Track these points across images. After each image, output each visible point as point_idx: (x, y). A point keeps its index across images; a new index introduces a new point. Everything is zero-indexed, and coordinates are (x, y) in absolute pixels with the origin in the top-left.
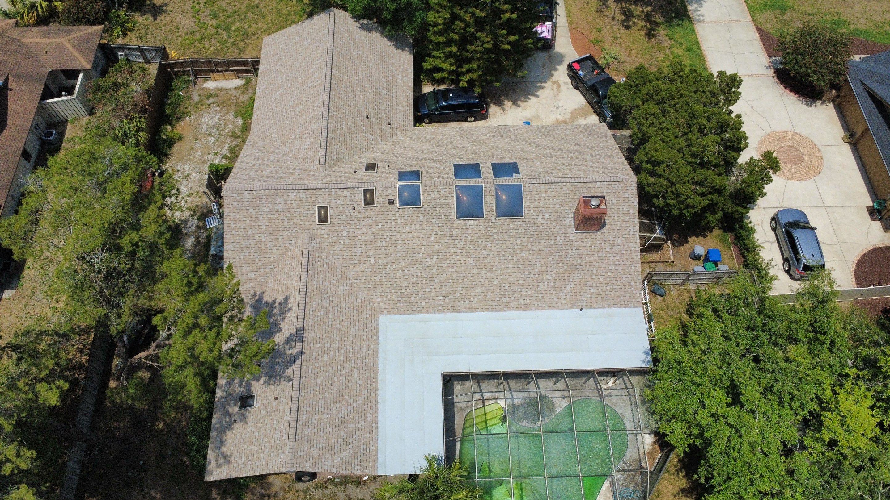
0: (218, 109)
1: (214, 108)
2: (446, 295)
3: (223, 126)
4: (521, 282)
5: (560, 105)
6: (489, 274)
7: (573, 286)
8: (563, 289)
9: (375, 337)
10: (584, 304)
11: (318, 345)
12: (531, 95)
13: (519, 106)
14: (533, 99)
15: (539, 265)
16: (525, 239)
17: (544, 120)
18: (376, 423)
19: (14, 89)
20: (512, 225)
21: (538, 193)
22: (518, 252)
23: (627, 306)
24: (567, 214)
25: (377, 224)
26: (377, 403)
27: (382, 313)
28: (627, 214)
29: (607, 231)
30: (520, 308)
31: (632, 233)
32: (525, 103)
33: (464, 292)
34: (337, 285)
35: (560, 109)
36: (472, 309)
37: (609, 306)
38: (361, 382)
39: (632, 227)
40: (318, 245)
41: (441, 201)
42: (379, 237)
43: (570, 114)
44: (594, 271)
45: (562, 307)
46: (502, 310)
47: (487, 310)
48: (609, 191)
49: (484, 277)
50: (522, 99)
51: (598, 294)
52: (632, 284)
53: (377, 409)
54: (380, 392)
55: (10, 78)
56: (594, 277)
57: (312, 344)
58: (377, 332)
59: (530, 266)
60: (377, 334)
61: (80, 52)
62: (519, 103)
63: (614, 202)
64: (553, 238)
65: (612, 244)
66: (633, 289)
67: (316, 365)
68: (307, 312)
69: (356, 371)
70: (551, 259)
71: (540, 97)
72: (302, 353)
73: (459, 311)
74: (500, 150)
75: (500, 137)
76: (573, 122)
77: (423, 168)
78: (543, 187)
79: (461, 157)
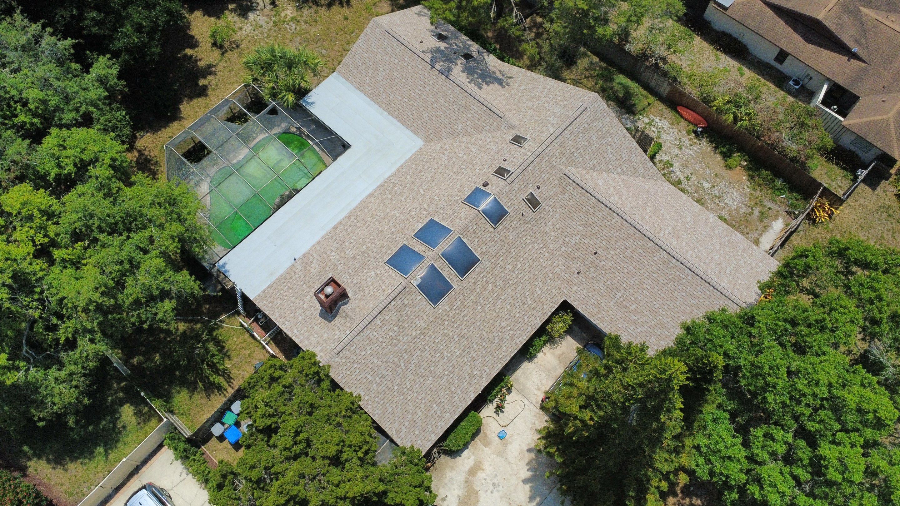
0: (741, 211)
1: (744, 209)
2: (394, 185)
3: (717, 202)
4: (351, 235)
5: (495, 493)
6: (377, 217)
7: (313, 265)
8: (319, 258)
9: (412, 128)
10: (296, 264)
11: (432, 81)
12: (532, 476)
13: (529, 450)
14: (526, 474)
15: (347, 252)
16: (372, 255)
17: (492, 456)
18: (362, 91)
19: (849, 63)
20: (389, 252)
21: (390, 284)
22: (369, 245)
23: (264, 291)
24: (355, 295)
25: (480, 169)
26: (373, 100)
27: (424, 146)
28: (308, 338)
29: (315, 313)
30: (340, 223)
31: (295, 331)
32: (527, 460)
33: (384, 197)
34: (464, 124)
35: (491, 487)
36: (371, 195)
37: (277, 279)
38: (391, 97)
39: (298, 333)
40: (502, 128)
41: (453, 217)
42: (471, 166)
43: (477, 489)
44: (304, 286)
45: (311, 250)
46: (350, 212)
47: (360, 204)
48: (336, 337)
49: (379, 214)
50: (534, 463)
51: (291, 278)
52: (270, 305)
53: (369, 97)
54: (377, 106)
55: (864, 65)
56: (302, 283)
57: (434, 77)
58: (415, 133)
59: (354, 246)
60: (413, 131)
61: (867, 124)
62: (533, 455)
63: (325, 335)
64: (352, 273)
65: (304, 311)
66: (267, 303)
67: (420, 72)
68: (458, 88)
69: (400, 98)
70: (342, 262)
71: (521, 483)
72: (433, 67)
73: (378, 187)
74: (465, 319)
75: (484, 344)
76: (467, 481)
77: (497, 235)
78: (390, 291)
79: (485, 279)
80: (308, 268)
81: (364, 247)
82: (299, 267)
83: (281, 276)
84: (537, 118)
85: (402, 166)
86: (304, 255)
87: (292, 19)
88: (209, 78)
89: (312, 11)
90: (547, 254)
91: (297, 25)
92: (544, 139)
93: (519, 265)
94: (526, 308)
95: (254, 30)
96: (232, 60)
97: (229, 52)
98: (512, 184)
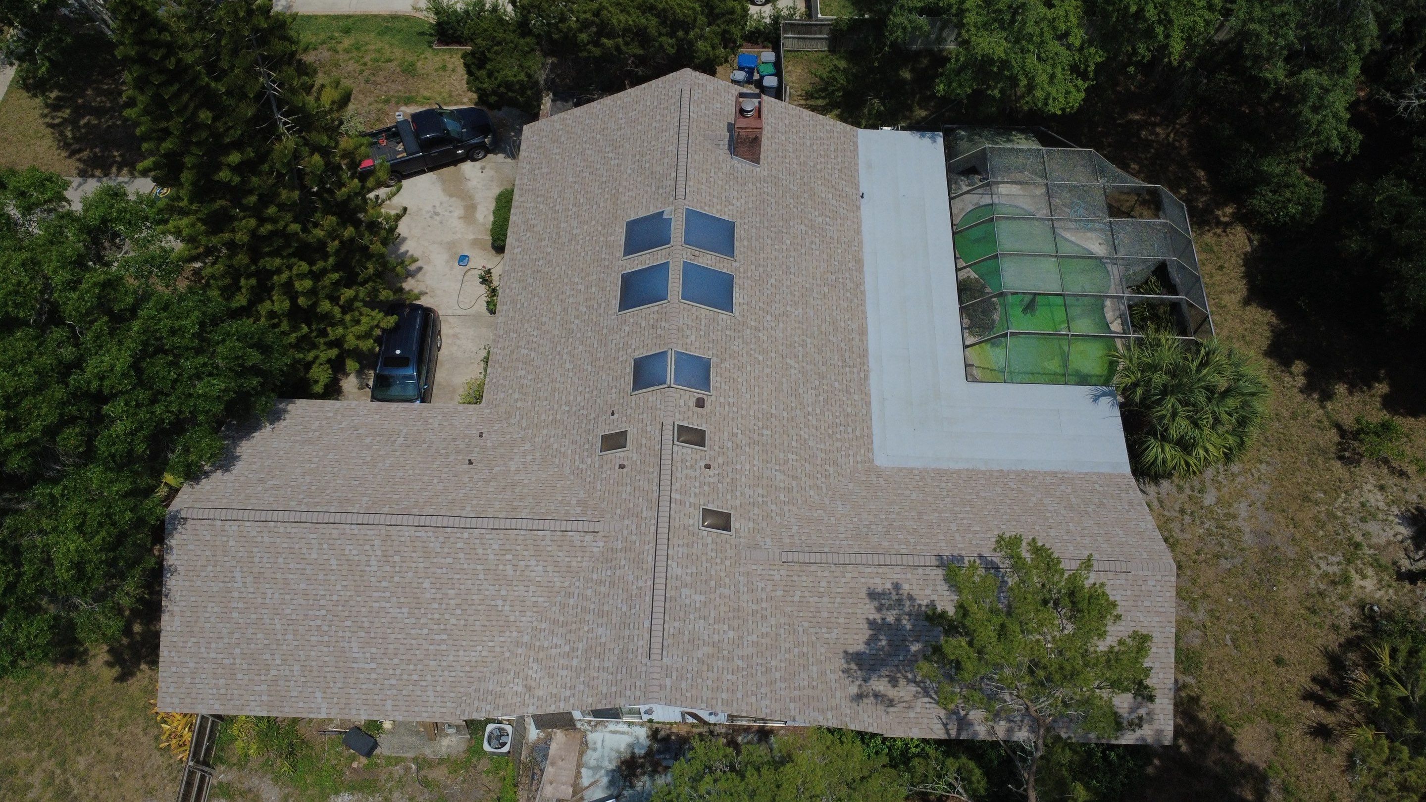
2: (844, 361)
6: (815, 295)
8: (834, 209)
9: (917, 472)
10: (855, 191)
11: (958, 539)
13: (420, 269)
16: (766, 232)
17: (459, 236)
18: (1055, 473)
20: (745, 243)
21: (700, 193)
22: (784, 247)
23: (856, 145)
24: (733, 168)
25: (734, 435)
26: (1024, 472)
27: (871, 461)
32: (416, 259)
33: (840, 336)
35: (438, 210)
36: (863, 332)
37: (857, 164)
38: (998, 489)
41: (702, 327)
42: (756, 436)
43: (454, 199)
44: (812, 164)
45: (859, 219)
47: (864, 312)
48: (703, 106)
49: (819, 302)
51: (841, 171)
52: (828, 128)
53: (1033, 472)
54: (1005, 468)
56: (819, 167)
58: (906, 469)
59: (803, 238)
64: (765, 197)
65: (777, 131)
66: (835, 129)
69: (983, 494)
70: (795, 210)
71: (407, 235)
73: (866, 350)
74: (583, 254)
75: (541, 262)
76: (471, 197)
77: (625, 357)
78: (691, 183)
79: (595, 307)
80: (833, 190)
81: (788, 242)
82: (847, 189)
83: (857, 171)
84: (726, 592)
85: (868, 404)
86: (858, 208)
87: (1346, 580)
88: (1301, 381)
89: (1345, 624)
90: (543, 417)
91: (1326, 575)
92: (674, 541)
93: (568, 366)
94: (523, 343)
95: (1363, 505)
96: (1317, 431)
97: (1337, 439)
98: (659, 426)
